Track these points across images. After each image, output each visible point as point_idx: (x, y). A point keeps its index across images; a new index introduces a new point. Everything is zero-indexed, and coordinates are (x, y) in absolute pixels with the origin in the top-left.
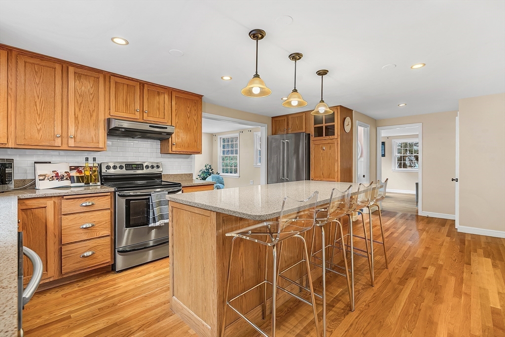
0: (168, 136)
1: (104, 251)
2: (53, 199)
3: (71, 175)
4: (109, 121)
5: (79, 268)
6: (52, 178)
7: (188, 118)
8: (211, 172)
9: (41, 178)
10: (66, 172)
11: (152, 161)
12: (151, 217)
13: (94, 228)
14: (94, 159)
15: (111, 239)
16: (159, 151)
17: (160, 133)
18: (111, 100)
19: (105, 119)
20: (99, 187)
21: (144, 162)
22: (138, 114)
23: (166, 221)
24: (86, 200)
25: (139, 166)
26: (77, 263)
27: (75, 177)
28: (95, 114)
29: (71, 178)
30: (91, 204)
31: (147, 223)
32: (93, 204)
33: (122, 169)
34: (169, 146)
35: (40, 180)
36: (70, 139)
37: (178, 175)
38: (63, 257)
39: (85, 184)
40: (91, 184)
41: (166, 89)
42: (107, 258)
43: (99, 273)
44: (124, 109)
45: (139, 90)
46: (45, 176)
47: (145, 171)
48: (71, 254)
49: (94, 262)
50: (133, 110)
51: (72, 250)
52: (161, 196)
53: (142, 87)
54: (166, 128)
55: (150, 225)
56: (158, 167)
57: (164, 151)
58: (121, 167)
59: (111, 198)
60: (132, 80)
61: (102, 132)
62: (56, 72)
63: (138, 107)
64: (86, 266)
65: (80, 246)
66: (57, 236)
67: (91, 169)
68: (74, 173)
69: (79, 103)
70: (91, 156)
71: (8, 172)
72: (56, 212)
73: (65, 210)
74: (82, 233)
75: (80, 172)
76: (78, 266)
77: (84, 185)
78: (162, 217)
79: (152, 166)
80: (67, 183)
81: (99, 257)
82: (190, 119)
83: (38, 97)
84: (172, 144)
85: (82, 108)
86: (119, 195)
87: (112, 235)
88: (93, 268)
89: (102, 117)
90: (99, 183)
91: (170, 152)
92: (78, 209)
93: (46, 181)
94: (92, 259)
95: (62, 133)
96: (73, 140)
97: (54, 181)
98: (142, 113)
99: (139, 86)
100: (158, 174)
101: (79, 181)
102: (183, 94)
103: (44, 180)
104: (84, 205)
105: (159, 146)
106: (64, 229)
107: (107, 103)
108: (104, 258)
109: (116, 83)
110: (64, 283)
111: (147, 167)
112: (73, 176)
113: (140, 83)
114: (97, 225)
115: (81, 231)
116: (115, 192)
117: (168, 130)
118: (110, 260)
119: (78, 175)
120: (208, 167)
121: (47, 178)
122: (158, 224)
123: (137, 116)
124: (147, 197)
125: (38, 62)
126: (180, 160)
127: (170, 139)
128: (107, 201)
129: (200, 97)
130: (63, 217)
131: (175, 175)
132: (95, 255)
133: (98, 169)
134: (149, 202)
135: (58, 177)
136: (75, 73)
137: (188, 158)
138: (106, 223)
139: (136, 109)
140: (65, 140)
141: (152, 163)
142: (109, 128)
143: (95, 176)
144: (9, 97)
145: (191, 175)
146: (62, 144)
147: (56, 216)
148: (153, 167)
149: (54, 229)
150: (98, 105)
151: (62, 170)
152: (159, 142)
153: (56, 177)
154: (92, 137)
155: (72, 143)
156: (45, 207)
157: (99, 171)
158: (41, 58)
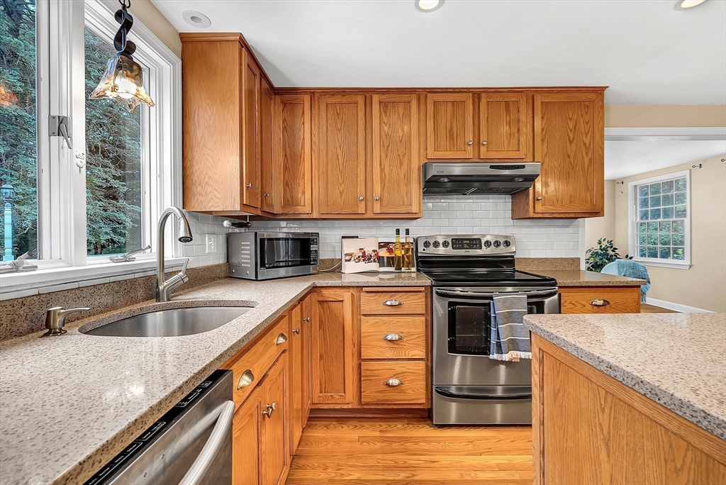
0: (526, 184)
1: (416, 383)
2: (352, 290)
3: (380, 254)
4: (425, 168)
5: (382, 400)
6: (358, 259)
7: (571, 142)
8: (613, 253)
9: (348, 258)
10: (374, 251)
11: (496, 233)
12: (493, 341)
13: (402, 343)
14: (407, 232)
15: (427, 365)
16: (509, 214)
17: (511, 179)
18: (428, 134)
19: (419, 167)
20: (414, 275)
21: (484, 236)
22: (470, 149)
23: (523, 355)
24: (391, 296)
25: (474, 242)
26: (380, 392)
27: (385, 258)
28: (405, 161)
29: (380, 260)
30: (397, 304)
31: (485, 351)
32: (400, 304)
33: (447, 246)
34: (528, 204)
35: (346, 260)
36: (375, 202)
37: (547, 259)
38: (362, 379)
39: (396, 269)
40: (403, 269)
41: (522, 92)
42: (420, 397)
43: (410, 416)
44: (448, 145)
45: (471, 107)
46: (351, 255)
47: (484, 251)
48: (372, 376)
49: (402, 398)
50: (463, 143)
51: (372, 370)
52: (512, 303)
53: (477, 100)
54: (523, 167)
55: (491, 357)
56: (507, 244)
57: (519, 215)
58: (445, 244)
59: (426, 297)
60: (460, 92)
61: (416, 189)
62: (359, 108)
63: (470, 137)
64: (391, 400)
65: (383, 367)
66: (356, 346)
67: (403, 246)
68: (384, 253)
69: (386, 146)
70: (403, 226)
71: (314, 249)
72: (355, 311)
73: (365, 308)
74: (385, 348)
75: (390, 251)
76: (381, 397)
77: (394, 270)
78: (514, 345)
79: (497, 242)
80: (374, 266)
81: (409, 391)
82: (573, 144)
83: (340, 147)
84: (535, 200)
85: (389, 154)
86: (437, 293)
87: (428, 360)
88: (401, 407)
89: (415, 164)
90: (414, 269)
91: (531, 214)
92: (381, 309)
93: (352, 262)
94: (399, 392)
95: (366, 195)
96: (379, 202)
97: (360, 263)
98: (476, 147)
99: (471, 99)
100: (507, 257)
101: (389, 265)
102: (558, 95)
103: (349, 260)
104: (388, 303)
105: (509, 206)
106: (364, 337)
107: (422, 139)
108: (416, 394)
109: (435, 103)
110: (366, 416)
111: (488, 244)
112: (383, 257)
113: (474, 94)
114: (405, 339)
115: (385, 344)
116: (432, 287)
117: (527, 171)
118: (423, 401)
119: (388, 255)
120: (604, 244)
121: (353, 258)
122: (506, 357)
123: (470, 153)
124: (487, 301)
125: (339, 100)
126: (552, 230)
127: (531, 189)
128: (420, 301)
129: (599, 91)
130: (363, 317)
131: (540, 259)
132: (404, 387)
133: (413, 246)
134: (490, 311)
135: (365, 258)
136: (380, 103)
137: (567, 226)
138: (418, 337)
139: (467, 140)
140: (369, 204)
141: (497, 236)
142: (425, 178)
143: (408, 257)
144: (313, 154)
145: (576, 261)
146: (366, 211)
147: (355, 316)
148: (497, 244)
149: (353, 333)
150: (410, 146)
151: (370, 248)
152: (508, 199)
153: (363, 257)
154: (403, 197)
155: (377, 209)
156: (342, 301)
157: (414, 250)
158: (342, 94)
